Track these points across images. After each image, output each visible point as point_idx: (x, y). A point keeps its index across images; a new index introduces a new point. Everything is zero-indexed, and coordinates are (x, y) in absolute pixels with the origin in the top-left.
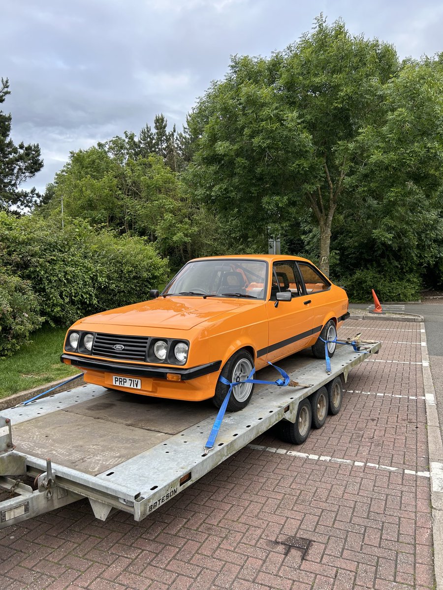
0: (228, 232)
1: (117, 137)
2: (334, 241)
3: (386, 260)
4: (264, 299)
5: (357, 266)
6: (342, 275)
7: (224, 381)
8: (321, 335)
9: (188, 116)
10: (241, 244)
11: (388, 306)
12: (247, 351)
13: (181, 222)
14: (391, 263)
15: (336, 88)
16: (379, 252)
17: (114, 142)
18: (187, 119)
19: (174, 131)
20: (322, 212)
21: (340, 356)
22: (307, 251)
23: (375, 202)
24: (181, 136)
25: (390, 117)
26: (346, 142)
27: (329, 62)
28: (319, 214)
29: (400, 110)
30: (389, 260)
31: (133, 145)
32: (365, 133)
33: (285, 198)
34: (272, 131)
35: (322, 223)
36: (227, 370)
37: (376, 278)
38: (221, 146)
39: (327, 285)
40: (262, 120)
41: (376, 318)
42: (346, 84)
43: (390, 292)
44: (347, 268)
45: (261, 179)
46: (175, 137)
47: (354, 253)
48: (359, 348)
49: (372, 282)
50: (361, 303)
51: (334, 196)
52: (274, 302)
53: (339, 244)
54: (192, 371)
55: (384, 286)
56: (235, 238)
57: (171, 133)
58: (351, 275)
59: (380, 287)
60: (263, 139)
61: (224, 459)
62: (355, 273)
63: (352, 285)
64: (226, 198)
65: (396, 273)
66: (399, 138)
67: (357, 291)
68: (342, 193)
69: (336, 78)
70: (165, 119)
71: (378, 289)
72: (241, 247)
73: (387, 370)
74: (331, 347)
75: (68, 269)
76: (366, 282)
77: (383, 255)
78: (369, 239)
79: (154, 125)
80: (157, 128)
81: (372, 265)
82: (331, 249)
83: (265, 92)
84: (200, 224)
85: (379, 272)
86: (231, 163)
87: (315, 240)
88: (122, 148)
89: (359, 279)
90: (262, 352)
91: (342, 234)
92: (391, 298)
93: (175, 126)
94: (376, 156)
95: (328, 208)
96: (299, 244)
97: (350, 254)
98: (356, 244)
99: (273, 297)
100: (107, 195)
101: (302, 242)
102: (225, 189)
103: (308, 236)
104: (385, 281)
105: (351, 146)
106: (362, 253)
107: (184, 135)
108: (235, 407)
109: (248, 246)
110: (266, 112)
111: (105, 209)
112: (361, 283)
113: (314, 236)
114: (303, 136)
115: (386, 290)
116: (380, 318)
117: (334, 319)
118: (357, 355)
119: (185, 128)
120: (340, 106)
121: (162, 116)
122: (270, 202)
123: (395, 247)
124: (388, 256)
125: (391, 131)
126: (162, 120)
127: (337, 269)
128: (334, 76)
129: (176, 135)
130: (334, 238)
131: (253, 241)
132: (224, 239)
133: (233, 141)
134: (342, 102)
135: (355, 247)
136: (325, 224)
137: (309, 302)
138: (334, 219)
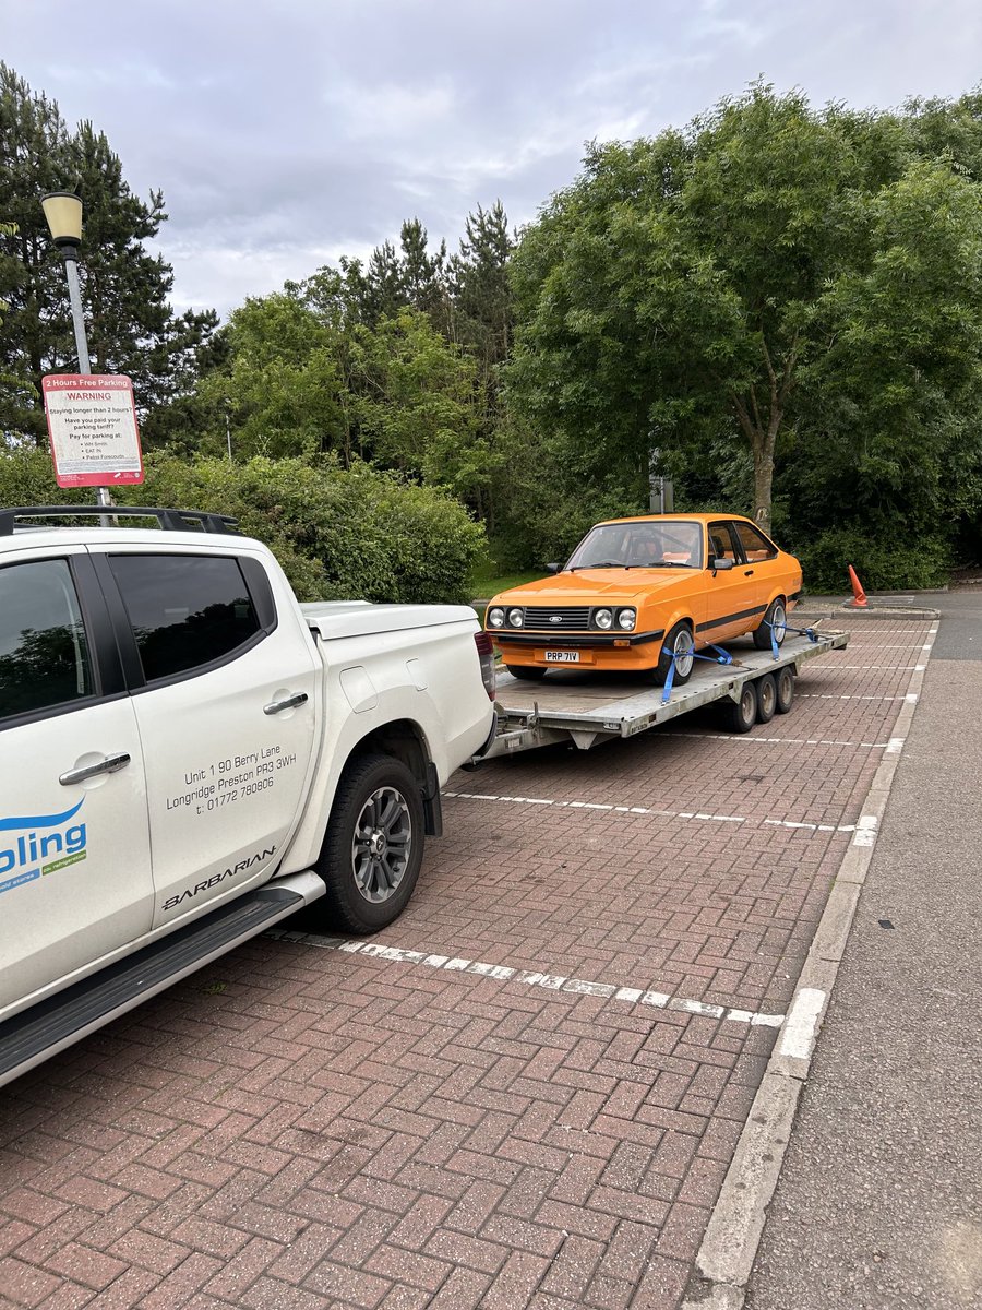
0: (566, 462)
1: (325, 268)
2: (779, 475)
3: (879, 511)
4: (701, 567)
5: (824, 522)
6: (796, 542)
7: (666, 651)
8: (766, 616)
9: (470, 222)
10: (593, 486)
11: (883, 598)
12: (686, 623)
13: (470, 445)
14: (889, 516)
15: (787, 213)
16: (867, 496)
17: (320, 280)
18: (469, 228)
19: (443, 254)
20: (755, 426)
21: (790, 646)
22: (726, 498)
23: (855, 406)
24: (455, 261)
25: (879, 260)
26: (802, 303)
27: (771, 167)
28: (750, 431)
29: (896, 248)
30: (885, 509)
31: (358, 284)
32: (835, 291)
33: (691, 401)
34: (669, 293)
35: (757, 446)
36: (669, 641)
37: (861, 545)
38: (578, 319)
39: (772, 553)
40: (651, 274)
41: (855, 616)
42: (803, 206)
43: (887, 572)
44: (806, 527)
45: (647, 370)
46: (444, 266)
47: (817, 499)
48: (817, 637)
49: (852, 553)
50: (832, 594)
51: (778, 395)
52: (711, 571)
53: (789, 480)
54: (639, 636)
55: (877, 561)
56: (579, 474)
57: (435, 258)
58: (812, 542)
59: (868, 563)
60: (654, 306)
61: (679, 714)
62: (821, 537)
63: (815, 561)
64: (586, 407)
65: (899, 534)
66: (895, 300)
67: (823, 571)
68: (793, 391)
69: (785, 195)
70: (422, 229)
71: (865, 566)
72: (592, 492)
73: (860, 676)
74: (779, 634)
75: (363, 542)
76: (841, 554)
77: (873, 502)
78: (846, 470)
79: (401, 242)
80: (406, 247)
81: (853, 521)
82: (775, 491)
83: (653, 223)
84: (510, 447)
85: (867, 534)
86: (594, 346)
87: (742, 475)
88: (335, 291)
89: (827, 549)
90: (702, 627)
91: (793, 462)
92: (890, 583)
93: (443, 242)
94: (855, 332)
95: (766, 416)
96: (708, 481)
97: (810, 501)
98: (822, 481)
99: (711, 566)
100: (317, 395)
101: (715, 479)
102: (584, 392)
103: (727, 466)
104: (878, 550)
105: (811, 311)
106: (833, 498)
107: (463, 260)
108: (679, 681)
109: (605, 490)
110: (657, 259)
111: (318, 425)
112: (831, 556)
113: (740, 466)
114: (725, 298)
115: (880, 568)
116: (863, 614)
117: (781, 597)
118: (814, 646)
119: (463, 246)
120: (791, 244)
121: (417, 223)
122: (662, 412)
123: (897, 484)
124: (884, 502)
125: (880, 286)
126: (417, 230)
127: (786, 531)
128: (782, 191)
129: (446, 261)
130: (779, 469)
131: (616, 479)
132: (558, 478)
133: (600, 309)
134: (795, 237)
135: (821, 487)
136: (763, 447)
137: (751, 573)
138: (779, 437)
